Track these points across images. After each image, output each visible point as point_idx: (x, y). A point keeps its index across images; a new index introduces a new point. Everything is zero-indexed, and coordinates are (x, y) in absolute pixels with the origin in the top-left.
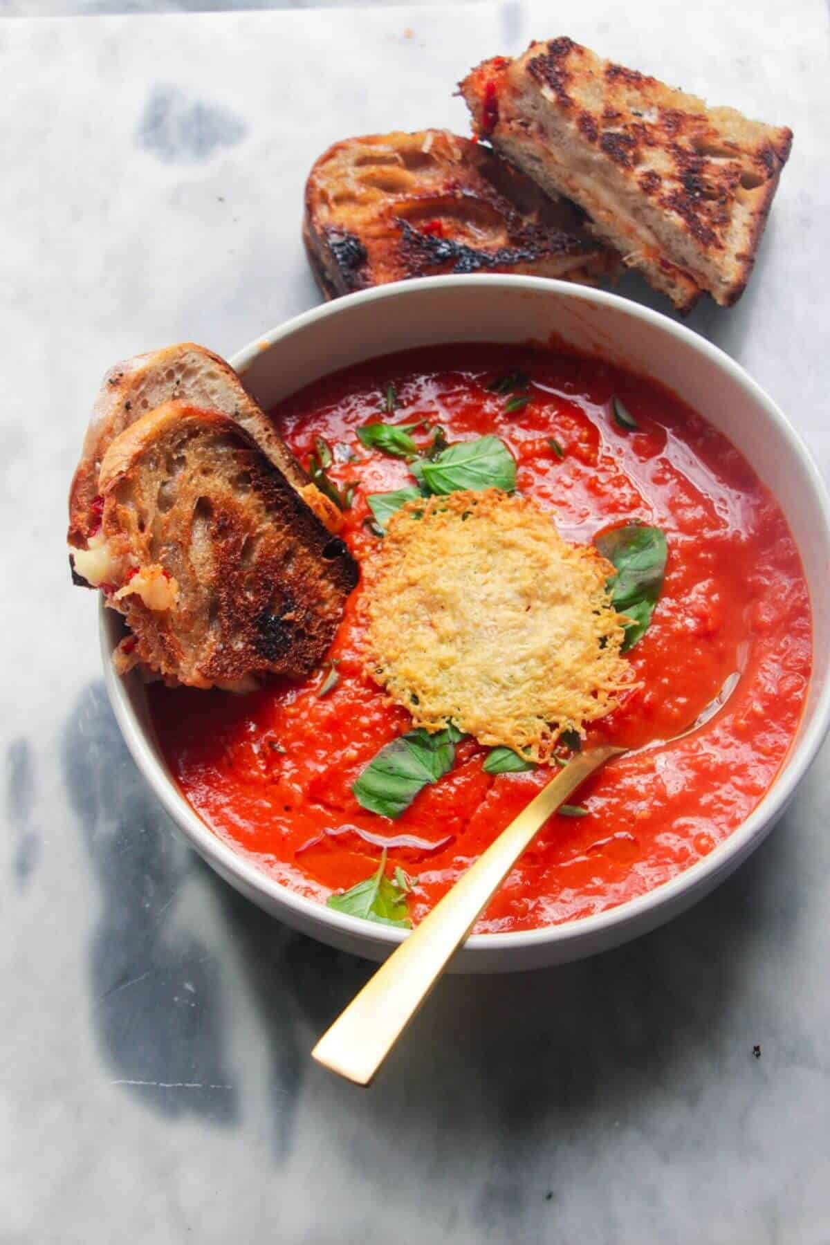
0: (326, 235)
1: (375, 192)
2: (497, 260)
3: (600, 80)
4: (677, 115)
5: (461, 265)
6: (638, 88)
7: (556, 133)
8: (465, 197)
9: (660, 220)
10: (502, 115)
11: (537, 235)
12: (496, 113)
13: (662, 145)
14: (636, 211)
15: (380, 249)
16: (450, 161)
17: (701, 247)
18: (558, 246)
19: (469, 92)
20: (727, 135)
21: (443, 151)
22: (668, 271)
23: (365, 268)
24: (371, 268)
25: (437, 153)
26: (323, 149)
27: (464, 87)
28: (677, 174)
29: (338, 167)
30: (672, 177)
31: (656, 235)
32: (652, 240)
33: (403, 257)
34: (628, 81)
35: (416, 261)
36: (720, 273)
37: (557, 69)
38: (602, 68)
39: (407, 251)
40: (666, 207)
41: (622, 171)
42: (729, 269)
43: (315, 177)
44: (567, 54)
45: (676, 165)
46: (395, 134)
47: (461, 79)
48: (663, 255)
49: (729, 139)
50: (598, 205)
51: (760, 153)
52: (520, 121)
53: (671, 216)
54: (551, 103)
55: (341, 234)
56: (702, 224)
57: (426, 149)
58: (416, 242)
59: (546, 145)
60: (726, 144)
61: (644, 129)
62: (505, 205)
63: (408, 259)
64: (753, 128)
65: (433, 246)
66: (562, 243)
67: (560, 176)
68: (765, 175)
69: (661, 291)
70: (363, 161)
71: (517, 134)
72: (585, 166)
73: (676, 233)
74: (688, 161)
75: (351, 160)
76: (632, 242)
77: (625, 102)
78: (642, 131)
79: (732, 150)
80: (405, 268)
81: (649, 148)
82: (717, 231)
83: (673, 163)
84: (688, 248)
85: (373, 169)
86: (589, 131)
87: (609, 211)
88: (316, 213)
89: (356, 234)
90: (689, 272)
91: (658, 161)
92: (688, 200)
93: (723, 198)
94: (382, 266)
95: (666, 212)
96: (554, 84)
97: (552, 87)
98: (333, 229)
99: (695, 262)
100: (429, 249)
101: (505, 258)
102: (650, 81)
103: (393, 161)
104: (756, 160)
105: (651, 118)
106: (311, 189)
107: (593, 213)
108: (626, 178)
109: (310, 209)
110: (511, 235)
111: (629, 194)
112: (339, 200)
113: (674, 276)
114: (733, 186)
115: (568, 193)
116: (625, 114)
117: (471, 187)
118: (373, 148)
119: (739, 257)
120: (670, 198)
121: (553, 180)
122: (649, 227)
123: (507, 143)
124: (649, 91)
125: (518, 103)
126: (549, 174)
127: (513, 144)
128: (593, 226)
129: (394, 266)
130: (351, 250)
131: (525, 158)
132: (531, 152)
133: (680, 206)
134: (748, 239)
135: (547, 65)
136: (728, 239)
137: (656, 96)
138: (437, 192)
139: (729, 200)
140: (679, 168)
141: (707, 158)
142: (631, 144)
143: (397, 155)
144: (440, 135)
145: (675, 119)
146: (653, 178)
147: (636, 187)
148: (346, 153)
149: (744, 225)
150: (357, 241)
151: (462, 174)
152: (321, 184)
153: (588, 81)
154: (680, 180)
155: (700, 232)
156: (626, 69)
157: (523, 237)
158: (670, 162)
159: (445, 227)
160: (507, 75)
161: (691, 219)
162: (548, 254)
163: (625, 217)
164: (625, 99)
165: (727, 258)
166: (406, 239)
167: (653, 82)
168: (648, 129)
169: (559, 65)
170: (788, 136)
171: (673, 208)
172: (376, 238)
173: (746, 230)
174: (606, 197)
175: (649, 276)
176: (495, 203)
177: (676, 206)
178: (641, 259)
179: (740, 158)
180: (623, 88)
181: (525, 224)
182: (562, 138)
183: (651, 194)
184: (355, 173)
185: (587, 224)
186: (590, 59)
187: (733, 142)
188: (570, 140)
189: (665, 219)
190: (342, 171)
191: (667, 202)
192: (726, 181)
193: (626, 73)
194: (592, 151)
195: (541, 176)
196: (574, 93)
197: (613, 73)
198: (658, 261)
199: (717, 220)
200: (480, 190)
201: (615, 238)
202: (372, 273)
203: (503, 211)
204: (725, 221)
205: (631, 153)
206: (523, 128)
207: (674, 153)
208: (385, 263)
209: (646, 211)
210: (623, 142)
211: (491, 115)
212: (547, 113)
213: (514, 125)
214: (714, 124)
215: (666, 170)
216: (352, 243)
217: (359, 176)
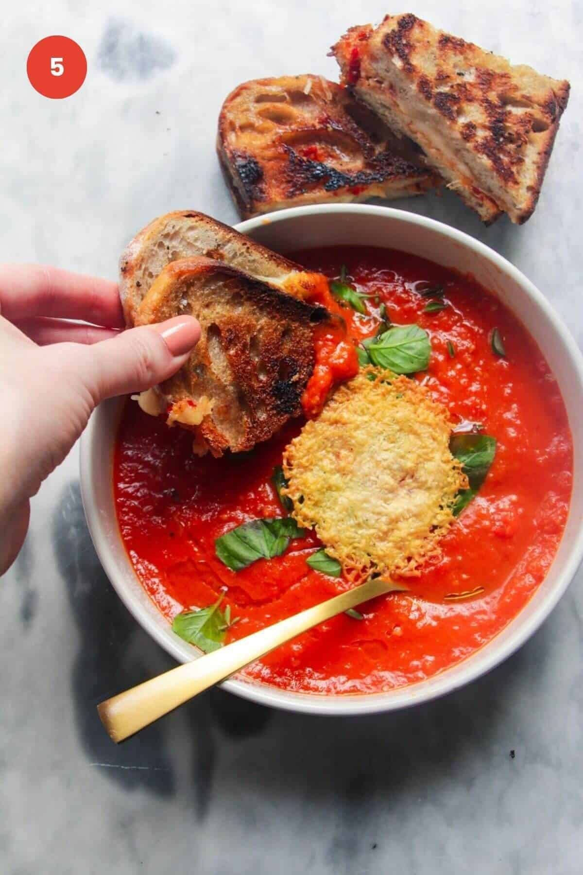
0: (234, 158)
1: (270, 124)
2: (356, 181)
3: (435, 48)
4: (489, 74)
5: (331, 183)
6: (461, 53)
7: (402, 91)
8: (334, 130)
9: (474, 160)
10: (363, 74)
11: (385, 162)
12: (359, 72)
13: (477, 100)
14: (457, 152)
15: (272, 168)
16: (324, 101)
17: (503, 183)
18: (401, 171)
19: (339, 55)
20: (525, 89)
21: (319, 93)
22: (478, 196)
23: (262, 183)
24: (266, 184)
25: (314, 93)
26: (231, 88)
27: (335, 50)
28: (487, 124)
29: (241, 104)
30: (484, 127)
31: (471, 169)
32: (468, 173)
33: (288, 175)
34: (455, 48)
35: (298, 179)
36: (515, 202)
37: (404, 42)
38: (437, 38)
39: (292, 171)
40: (479, 152)
41: (448, 123)
42: (522, 200)
43: (226, 111)
44: (412, 27)
45: (487, 117)
46: (283, 78)
47: (333, 44)
48: (475, 184)
49: (525, 92)
50: (430, 144)
51: (547, 104)
52: (375, 79)
53: (483, 158)
54: (399, 70)
55: (245, 158)
56: (505, 164)
57: (307, 91)
58: (297, 164)
59: (394, 99)
60: (523, 96)
61: (465, 87)
62: (363, 137)
63: (291, 177)
64: (542, 81)
65: (310, 168)
66: (403, 168)
67: (403, 121)
68: (549, 121)
69: (472, 208)
70: (260, 99)
71: (374, 88)
72: (423, 116)
73: (486, 170)
74: (496, 113)
75: (252, 98)
76: (454, 173)
77: (452, 65)
78: (463, 89)
79: (526, 102)
80: (290, 185)
81: (469, 103)
82: (514, 169)
83: (486, 115)
84: (494, 182)
85: (267, 105)
86: (427, 92)
87: (438, 150)
88: (226, 139)
89: (255, 157)
90: (493, 198)
91: (474, 114)
92: (495, 145)
93: (520, 143)
94: (274, 182)
95: (479, 155)
96: (401, 54)
97: (400, 57)
98: (239, 154)
99: (498, 192)
100: (307, 170)
101: (362, 179)
102: (471, 46)
103: (282, 99)
104: (544, 110)
105: (470, 78)
106: (223, 120)
107: (426, 149)
108: (450, 128)
109: (222, 136)
110: (367, 161)
111: (452, 139)
112: (243, 128)
113: (482, 199)
114: (527, 132)
115: (408, 133)
116: (452, 75)
117: (338, 122)
118: (267, 88)
119: (529, 188)
120: (483, 144)
121: (398, 123)
122: (466, 164)
123: (366, 94)
124: (470, 55)
125: (375, 66)
126: (396, 118)
127: (370, 95)
128: (426, 159)
129: (282, 182)
130: (252, 171)
131: (378, 105)
132: (383, 102)
133: (489, 151)
134: (536, 174)
135: (397, 39)
136: (522, 175)
137: (475, 58)
138: (314, 126)
139: (524, 143)
140: (489, 119)
141: (509, 108)
142: (455, 100)
143: (285, 94)
144: (316, 80)
145: (487, 78)
146: (471, 129)
147: (459, 136)
148: (249, 92)
149: (534, 163)
150: (255, 163)
151: (333, 112)
152: (230, 116)
153: (426, 49)
154: (489, 128)
155: (503, 171)
156: (453, 38)
157: (375, 163)
158: (482, 113)
159: (320, 152)
160: (367, 45)
161: (496, 161)
162: (392, 176)
163: (449, 154)
164: (453, 61)
165: (521, 191)
166: (292, 162)
167: (473, 48)
168: (468, 87)
169: (405, 38)
170: (567, 88)
171: (483, 153)
172: (270, 160)
173: (535, 166)
174: (436, 140)
175: (464, 197)
176: (356, 135)
177: (486, 151)
178: (459, 185)
179: (533, 108)
180: (451, 53)
181: (377, 152)
182: (406, 94)
183: (468, 141)
184: (255, 108)
185: (422, 157)
186: (428, 31)
187: (528, 95)
188: (411, 97)
189: (478, 160)
190: (245, 107)
191: (479, 147)
192: (522, 128)
193: (453, 41)
194: (428, 107)
195: (390, 120)
196: (416, 60)
197: (444, 42)
198: (471, 188)
199: (515, 161)
200: (346, 125)
201: (441, 168)
202: (267, 187)
203: (361, 141)
204: (521, 161)
205: (455, 108)
206: (378, 85)
207: (486, 107)
208: (276, 180)
209: (465, 153)
210: (451, 100)
211: (355, 73)
212: (397, 75)
213: (371, 82)
214: (514, 81)
215: (480, 121)
216: (252, 165)
217: (258, 110)
